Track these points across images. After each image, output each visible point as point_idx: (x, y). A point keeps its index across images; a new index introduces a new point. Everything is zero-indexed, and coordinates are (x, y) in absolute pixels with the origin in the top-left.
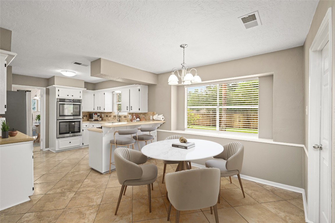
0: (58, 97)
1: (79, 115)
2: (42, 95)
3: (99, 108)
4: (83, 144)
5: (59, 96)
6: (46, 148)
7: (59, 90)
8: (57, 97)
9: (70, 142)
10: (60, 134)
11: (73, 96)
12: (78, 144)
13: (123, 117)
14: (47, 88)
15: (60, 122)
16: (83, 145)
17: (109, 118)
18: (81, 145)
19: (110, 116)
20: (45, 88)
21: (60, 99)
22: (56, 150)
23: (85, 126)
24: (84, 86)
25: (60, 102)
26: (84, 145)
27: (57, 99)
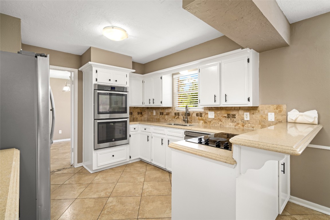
0: (96, 83)
1: (125, 112)
2: (73, 81)
3: (151, 101)
4: (130, 157)
5: (97, 80)
6: (78, 162)
7: (97, 71)
8: (94, 82)
9: (113, 156)
10: (99, 142)
11: (116, 81)
12: (124, 158)
13: (195, 115)
14: (80, 69)
15: (99, 123)
16: (130, 159)
17: (166, 117)
18: (128, 159)
19: (168, 114)
20: (76, 71)
21: (99, 86)
22: (93, 169)
23: (133, 130)
24: (131, 67)
25: (98, 90)
26: (132, 159)
27: (95, 85)
